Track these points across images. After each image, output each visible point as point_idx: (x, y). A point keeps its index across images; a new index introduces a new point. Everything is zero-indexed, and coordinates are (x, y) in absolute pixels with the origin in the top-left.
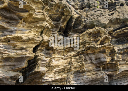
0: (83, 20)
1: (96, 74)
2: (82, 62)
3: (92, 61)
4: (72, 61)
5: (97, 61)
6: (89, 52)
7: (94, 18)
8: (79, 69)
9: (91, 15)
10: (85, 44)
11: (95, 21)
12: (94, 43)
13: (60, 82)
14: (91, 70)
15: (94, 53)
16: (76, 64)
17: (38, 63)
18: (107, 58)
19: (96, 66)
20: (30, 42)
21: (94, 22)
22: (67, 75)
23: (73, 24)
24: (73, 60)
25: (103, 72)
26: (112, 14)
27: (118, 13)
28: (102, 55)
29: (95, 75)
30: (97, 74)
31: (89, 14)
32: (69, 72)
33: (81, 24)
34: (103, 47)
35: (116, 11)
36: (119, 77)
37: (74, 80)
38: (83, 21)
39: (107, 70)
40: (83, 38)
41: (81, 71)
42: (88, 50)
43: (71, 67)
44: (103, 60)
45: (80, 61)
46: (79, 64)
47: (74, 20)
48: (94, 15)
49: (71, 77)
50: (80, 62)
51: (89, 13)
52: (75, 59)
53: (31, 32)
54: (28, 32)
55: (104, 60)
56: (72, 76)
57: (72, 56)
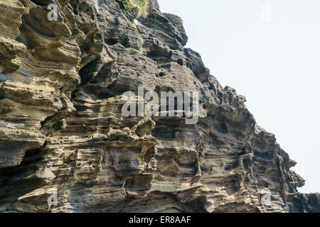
0: (113, 71)
1: (111, 192)
2: (97, 162)
3: (113, 164)
4: (79, 158)
5: (121, 166)
6: (114, 145)
7: (132, 74)
8: (86, 178)
9: (127, 65)
10: (108, 124)
11: (133, 80)
12: (128, 128)
13: (36, 205)
14: (104, 183)
15: (120, 149)
16: (85, 166)
17: (46, 159)
18: (142, 164)
19: (116, 175)
20: (40, 107)
21: (131, 81)
22: (59, 189)
23: (96, 73)
24: (79, 155)
25: (124, 189)
26: (162, 74)
27: (171, 77)
28: (134, 156)
29: (110, 194)
30: (113, 192)
31: (123, 61)
32: (66, 181)
33: (107, 79)
34: (141, 140)
35: (170, 71)
36: (136, 203)
37: (69, 202)
38: (112, 73)
39: (130, 187)
40: (105, 111)
41: (88, 182)
42: (114, 140)
43: (72, 171)
44: (133, 165)
45: (94, 160)
46: (91, 166)
47: (100, 66)
48: (132, 65)
49: (67, 193)
50: (94, 162)
51: (124, 58)
52: (83, 153)
53: (45, 85)
54: (37, 82)
55: (135, 166)
56: (69, 191)
57: (77, 144)
